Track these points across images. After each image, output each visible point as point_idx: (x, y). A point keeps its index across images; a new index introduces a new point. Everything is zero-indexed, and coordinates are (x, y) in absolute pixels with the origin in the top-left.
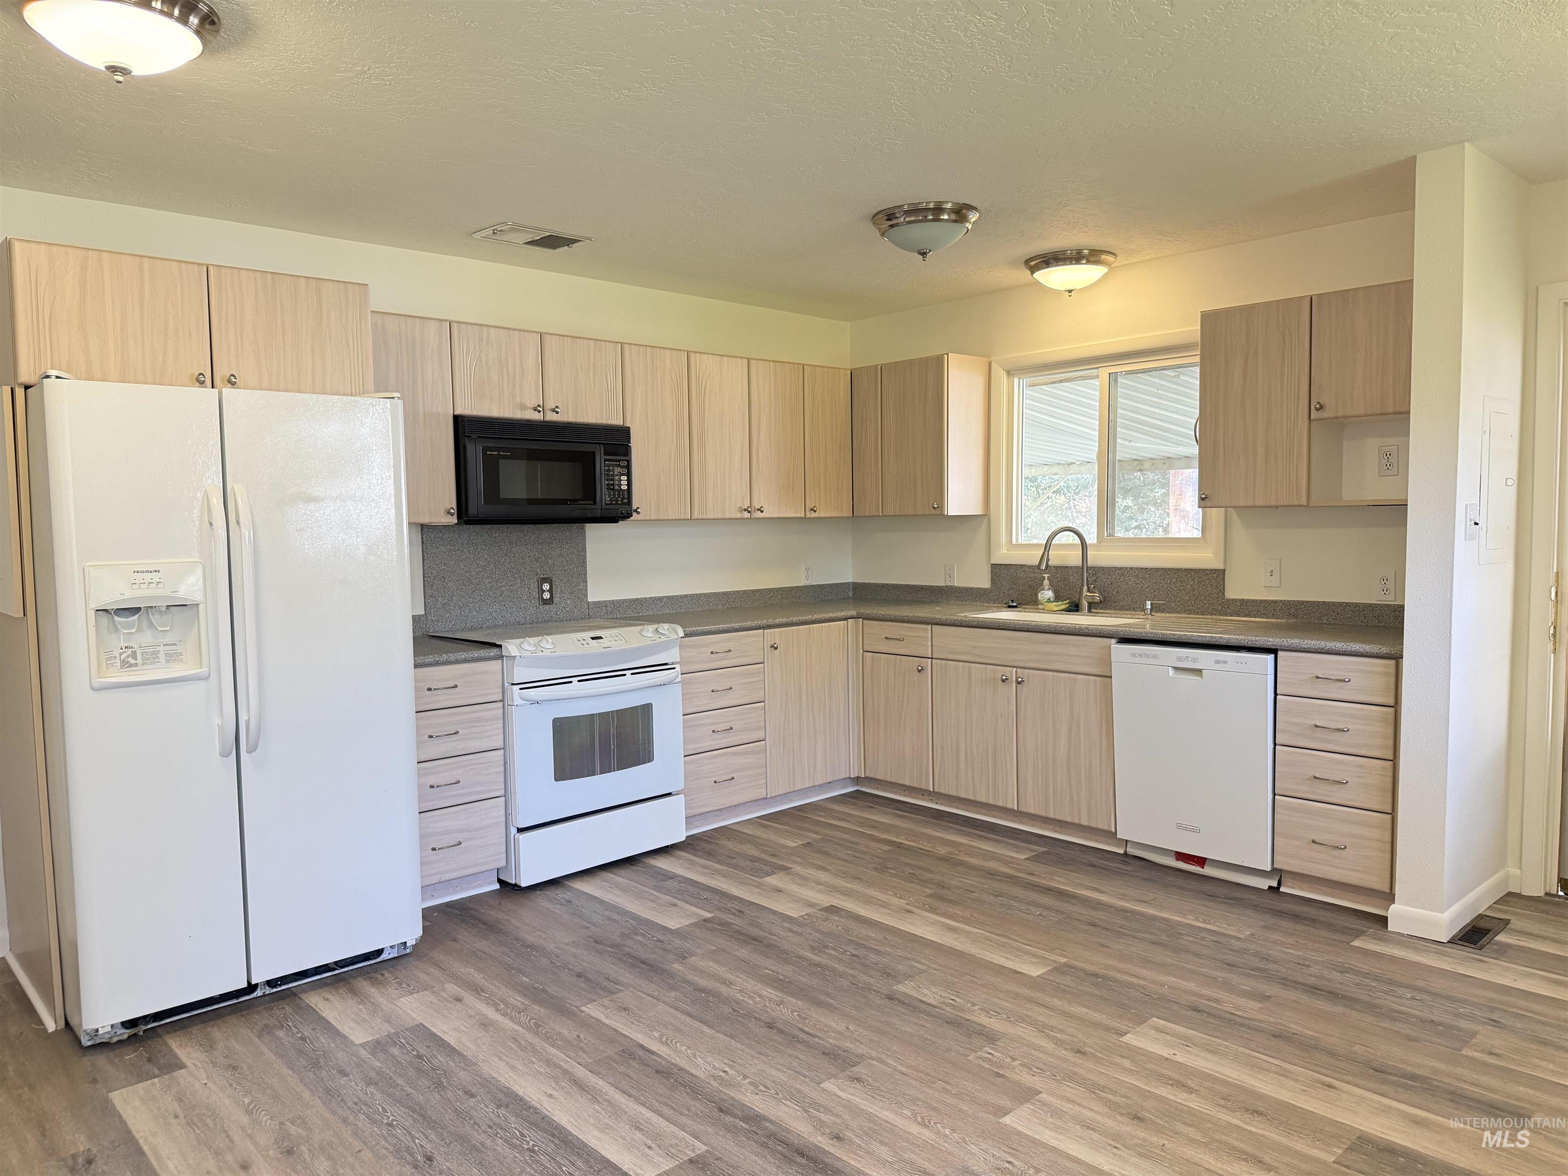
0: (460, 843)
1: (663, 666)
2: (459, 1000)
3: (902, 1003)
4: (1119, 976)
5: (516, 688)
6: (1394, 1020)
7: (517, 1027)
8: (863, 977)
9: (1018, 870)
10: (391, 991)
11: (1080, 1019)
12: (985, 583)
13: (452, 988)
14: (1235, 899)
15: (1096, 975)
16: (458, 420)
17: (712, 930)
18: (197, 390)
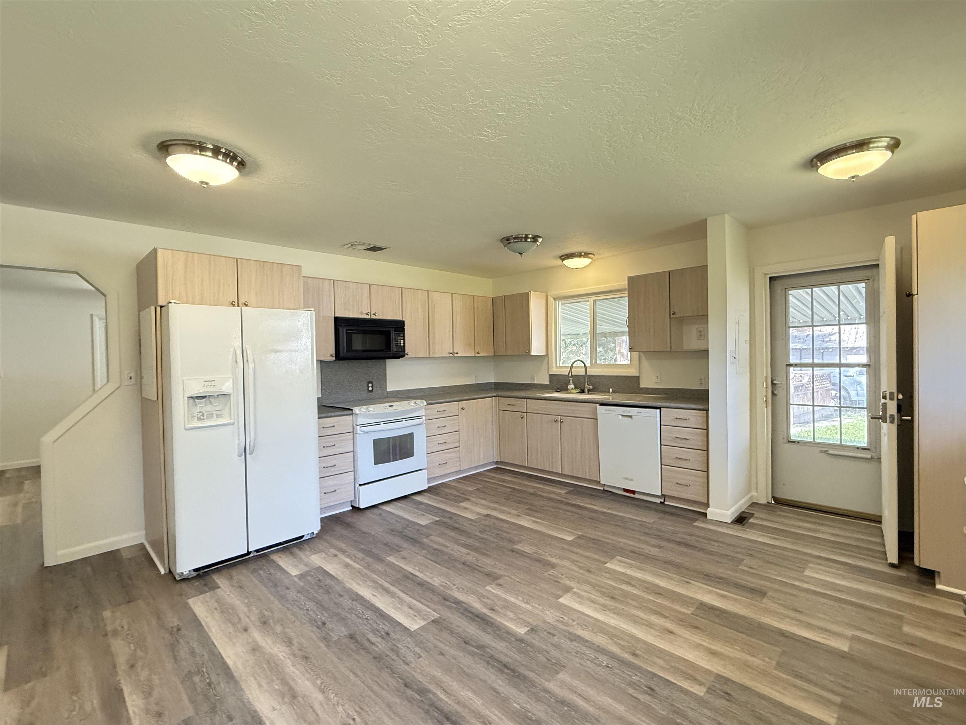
0: (335, 491)
1: (418, 417)
2: (336, 556)
3: (517, 553)
4: (604, 540)
5: (358, 427)
6: (712, 555)
7: (360, 567)
8: (501, 543)
9: (562, 498)
10: (308, 553)
11: (588, 558)
12: (547, 382)
13: (333, 551)
14: (647, 507)
15: (594, 539)
16: (336, 319)
17: (440, 525)
18: (232, 308)
